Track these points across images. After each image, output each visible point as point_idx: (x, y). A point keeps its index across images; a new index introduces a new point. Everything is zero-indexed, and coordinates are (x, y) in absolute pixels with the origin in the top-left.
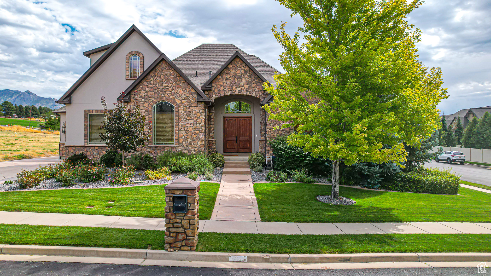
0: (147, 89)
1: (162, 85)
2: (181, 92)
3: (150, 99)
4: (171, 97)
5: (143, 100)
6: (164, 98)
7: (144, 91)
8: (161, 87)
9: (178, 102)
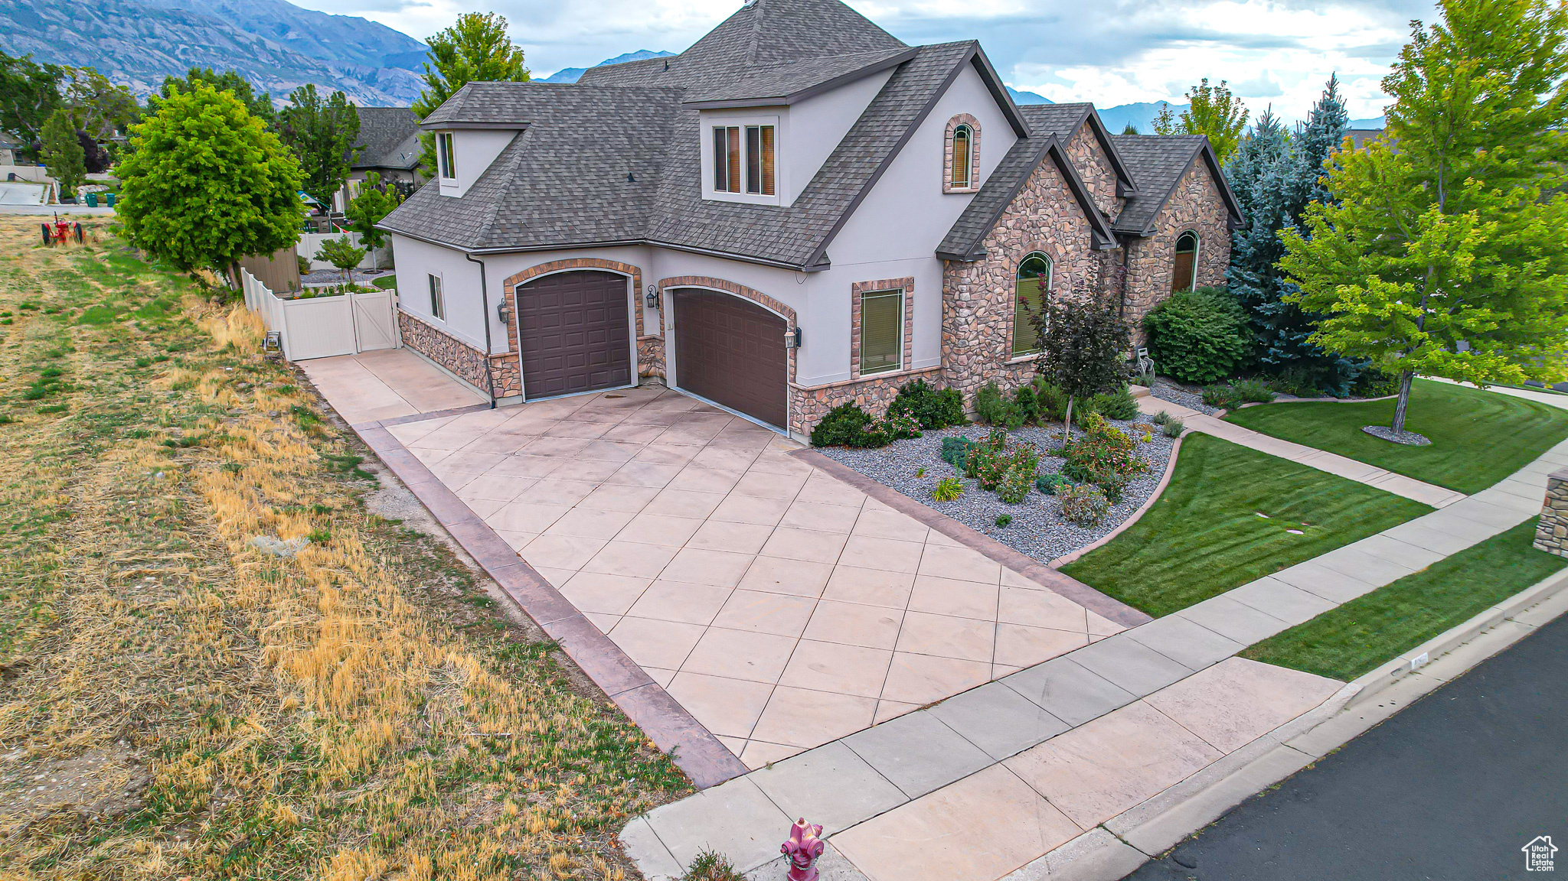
0: (1010, 224)
1: (1036, 211)
2: (1068, 227)
3: (1014, 247)
4: (1050, 240)
5: (1001, 251)
6: (1039, 245)
7: (1003, 229)
8: (1033, 217)
9: (1061, 251)
